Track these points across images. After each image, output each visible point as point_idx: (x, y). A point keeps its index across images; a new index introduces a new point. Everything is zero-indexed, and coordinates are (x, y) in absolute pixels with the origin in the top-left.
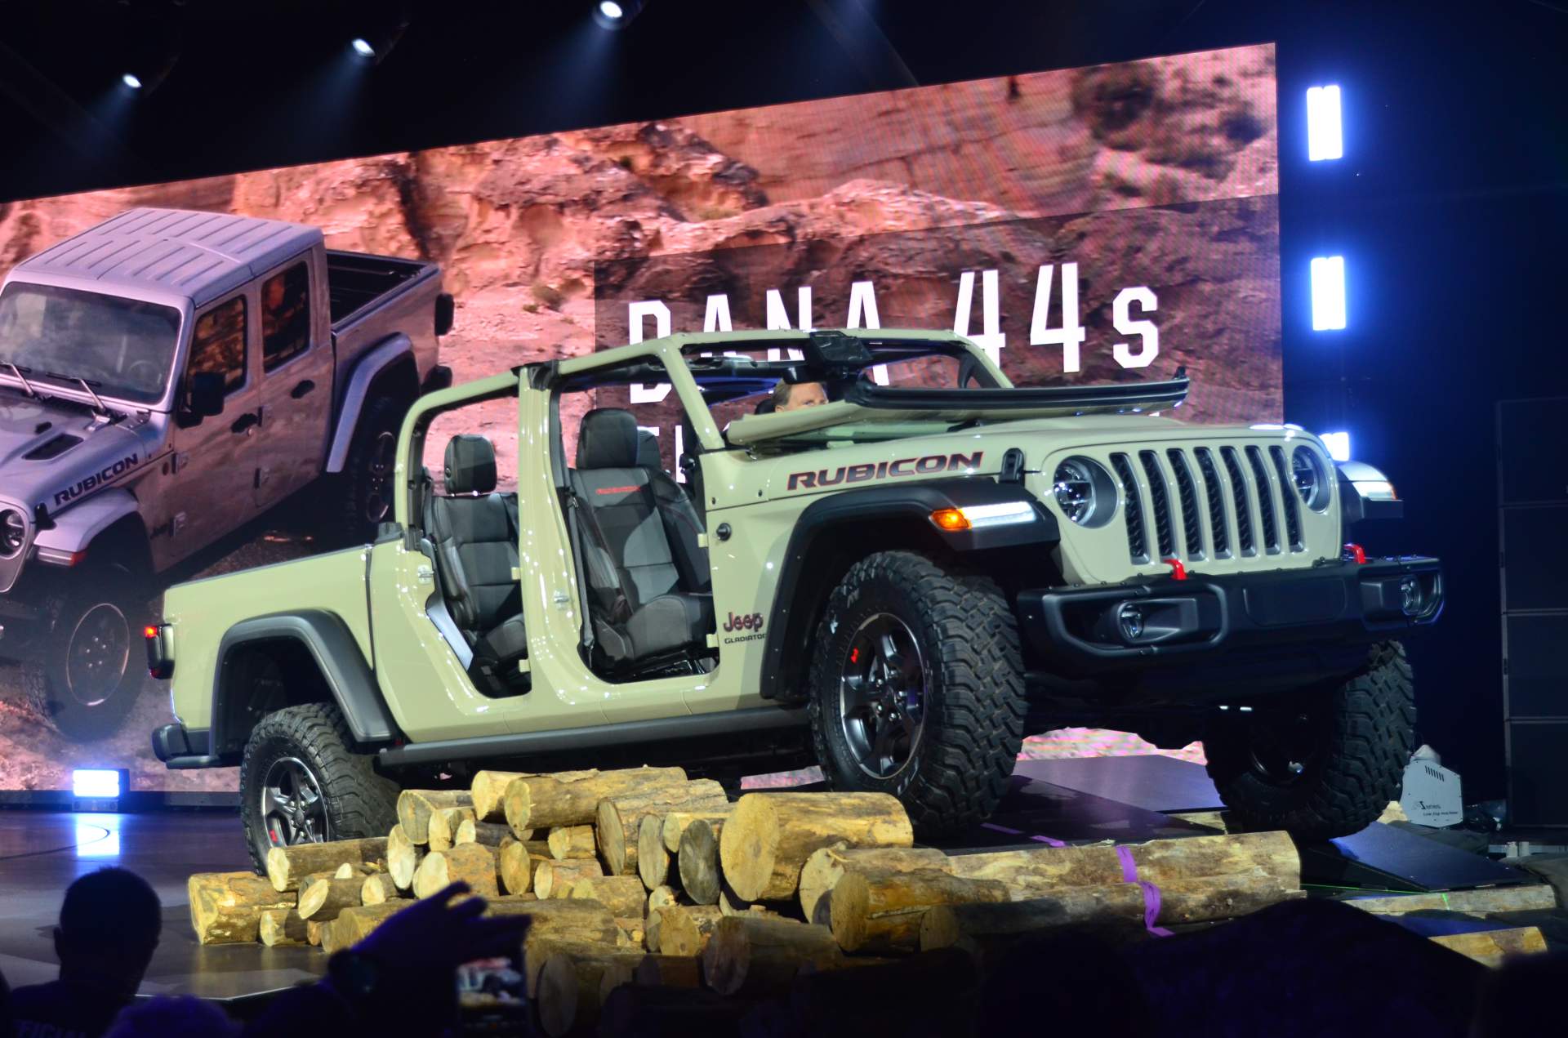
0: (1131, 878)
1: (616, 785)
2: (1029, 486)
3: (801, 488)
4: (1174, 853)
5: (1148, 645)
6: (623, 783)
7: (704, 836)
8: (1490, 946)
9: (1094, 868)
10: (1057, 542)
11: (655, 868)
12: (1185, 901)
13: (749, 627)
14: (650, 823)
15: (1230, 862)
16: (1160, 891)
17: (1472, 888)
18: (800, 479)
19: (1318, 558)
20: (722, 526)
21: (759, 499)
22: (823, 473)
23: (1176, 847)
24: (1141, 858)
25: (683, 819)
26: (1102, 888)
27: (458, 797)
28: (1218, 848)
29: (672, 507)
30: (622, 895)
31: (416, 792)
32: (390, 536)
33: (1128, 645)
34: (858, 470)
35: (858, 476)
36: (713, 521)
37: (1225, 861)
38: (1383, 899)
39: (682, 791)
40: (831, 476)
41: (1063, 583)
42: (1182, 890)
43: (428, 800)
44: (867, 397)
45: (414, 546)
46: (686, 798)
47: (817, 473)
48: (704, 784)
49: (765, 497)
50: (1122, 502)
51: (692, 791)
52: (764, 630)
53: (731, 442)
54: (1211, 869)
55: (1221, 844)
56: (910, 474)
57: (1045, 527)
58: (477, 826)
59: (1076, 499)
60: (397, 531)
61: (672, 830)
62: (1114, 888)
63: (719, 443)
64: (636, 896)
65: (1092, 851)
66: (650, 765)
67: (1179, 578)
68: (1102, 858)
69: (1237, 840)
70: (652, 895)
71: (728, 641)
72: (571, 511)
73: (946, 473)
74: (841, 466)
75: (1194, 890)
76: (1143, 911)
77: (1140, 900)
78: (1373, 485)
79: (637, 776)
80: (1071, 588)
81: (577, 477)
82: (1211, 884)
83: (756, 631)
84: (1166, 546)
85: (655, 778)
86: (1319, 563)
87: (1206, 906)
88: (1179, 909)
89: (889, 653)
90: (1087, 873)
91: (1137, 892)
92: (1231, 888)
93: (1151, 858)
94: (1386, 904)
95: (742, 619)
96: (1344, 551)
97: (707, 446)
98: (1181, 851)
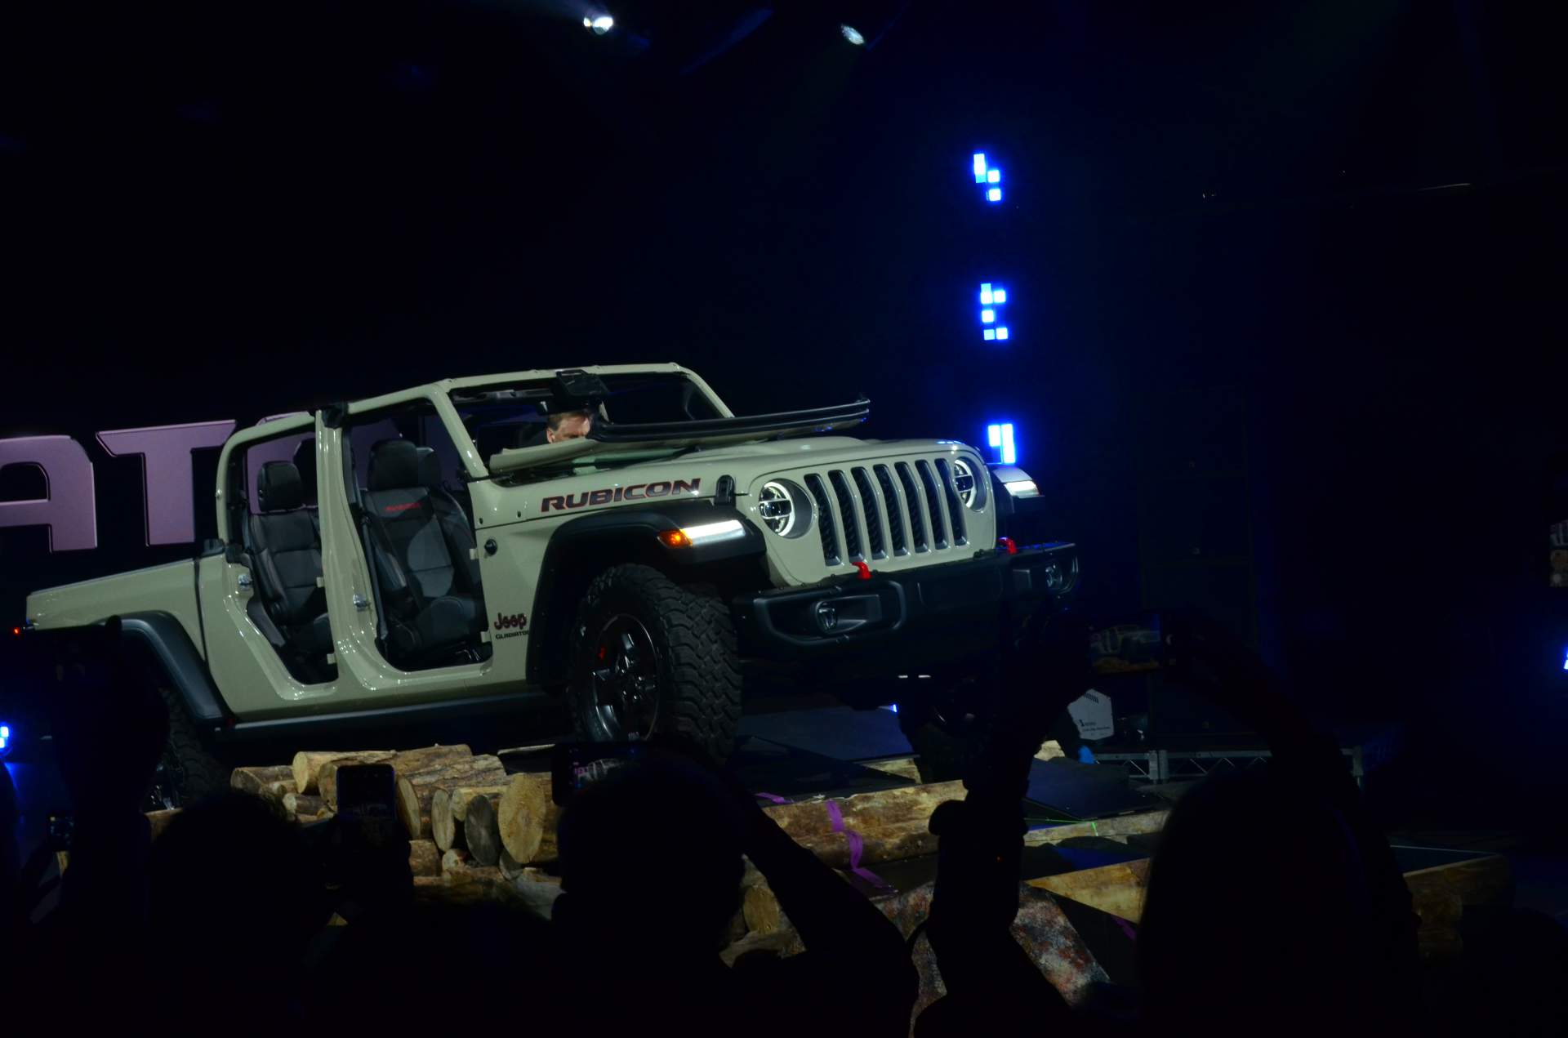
0: (839, 827)
1: (412, 763)
2: (738, 507)
3: (552, 510)
4: (873, 804)
5: (842, 634)
6: (418, 760)
7: (484, 808)
8: (1128, 875)
9: (808, 821)
10: (765, 551)
11: (445, 834)
12: (883, 846)
13: (515, 626)
14: (439, 796)
15: (920, 809)
16: (863, 838)
17: (1116, 815)
18: (551, 502)
19: (978, 550)
20: (489, 542)
21: (517, 519)
22: (570, 497)
23: (875, 799)
24: (846, 810)
25: (466, 794)
26: (814, 839)
27: (282, 771)
28: (909, 798)
29: (448, 518)
30: (420, 857)
31: (246, 770)
32: (213, 551)
33: (824, 635)
34: (599, 494)
35: (599, 499)
36: (482, 538)
37: (915, 808)
38: (1044, 830)
39: (467, 766)
40: (577, 500)
41: (771, 586)
42: (880, 836)
43: (257, 776)
44: (604, 434)
45: (234, 558)
46: (471, 772)
47: (565, 497)
48: (486, 759)
49: (523, 518)
50: (815, 516)
51: (476, 766)
52: (527, 628)
53: (493, 471)
54: (904, 815)
55: (912, 794)
56: (641, 498)
57: (754, 540)
58: (297, 798)
59: (779, 514)
60: (220, 546)
61: (458, 803)
62: (824, 838)
63: (485, 472)
64: (431, 857)
65: (806, 807)
66: (440, 744)
67: (865, 577)
68: (814, 813)
69: (925, 790)
70: (444, 856)
71: (499, 637)
72: (365, 527)
73: (670, 496)
74: (586, 491)
75: (887, 835)
76: (849, 855)
77: (846, 847)
78: (1021, 486)
79: (429, 754)
80: (777, 591)
81: (369, 499)
82: (903, 829)
83: (521, 628)
84: (854, 548)
85: (445, 755)
86: (978, 555)
87: (900, 847)
88: (878, 852)
89: (628, 646)
90: (802, 826)
91: (843, 840)
92: (921, 832)
93: (854, 810)
94: (1047, 834)
95: (509, 618)
96: (999, 542)
97: (474, 474)
98: (879, 803)
